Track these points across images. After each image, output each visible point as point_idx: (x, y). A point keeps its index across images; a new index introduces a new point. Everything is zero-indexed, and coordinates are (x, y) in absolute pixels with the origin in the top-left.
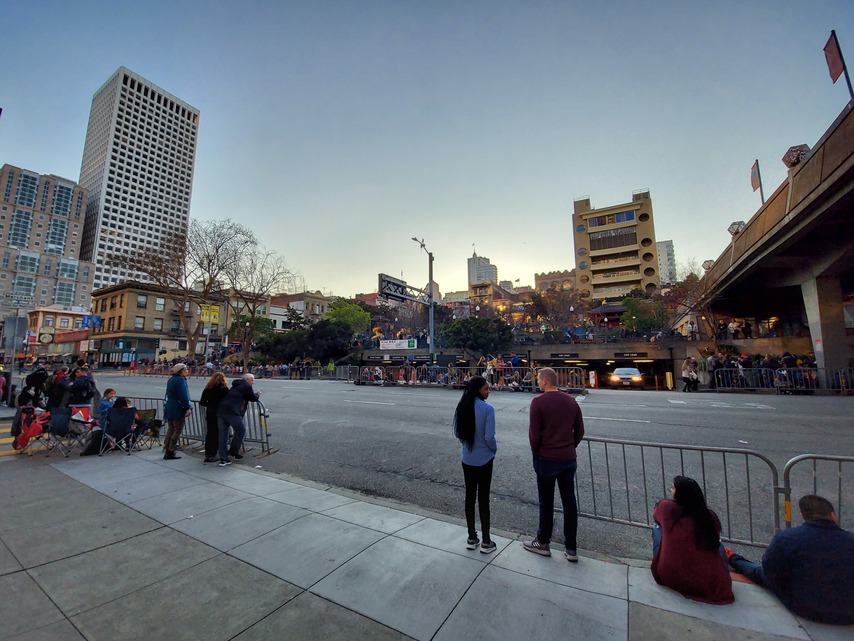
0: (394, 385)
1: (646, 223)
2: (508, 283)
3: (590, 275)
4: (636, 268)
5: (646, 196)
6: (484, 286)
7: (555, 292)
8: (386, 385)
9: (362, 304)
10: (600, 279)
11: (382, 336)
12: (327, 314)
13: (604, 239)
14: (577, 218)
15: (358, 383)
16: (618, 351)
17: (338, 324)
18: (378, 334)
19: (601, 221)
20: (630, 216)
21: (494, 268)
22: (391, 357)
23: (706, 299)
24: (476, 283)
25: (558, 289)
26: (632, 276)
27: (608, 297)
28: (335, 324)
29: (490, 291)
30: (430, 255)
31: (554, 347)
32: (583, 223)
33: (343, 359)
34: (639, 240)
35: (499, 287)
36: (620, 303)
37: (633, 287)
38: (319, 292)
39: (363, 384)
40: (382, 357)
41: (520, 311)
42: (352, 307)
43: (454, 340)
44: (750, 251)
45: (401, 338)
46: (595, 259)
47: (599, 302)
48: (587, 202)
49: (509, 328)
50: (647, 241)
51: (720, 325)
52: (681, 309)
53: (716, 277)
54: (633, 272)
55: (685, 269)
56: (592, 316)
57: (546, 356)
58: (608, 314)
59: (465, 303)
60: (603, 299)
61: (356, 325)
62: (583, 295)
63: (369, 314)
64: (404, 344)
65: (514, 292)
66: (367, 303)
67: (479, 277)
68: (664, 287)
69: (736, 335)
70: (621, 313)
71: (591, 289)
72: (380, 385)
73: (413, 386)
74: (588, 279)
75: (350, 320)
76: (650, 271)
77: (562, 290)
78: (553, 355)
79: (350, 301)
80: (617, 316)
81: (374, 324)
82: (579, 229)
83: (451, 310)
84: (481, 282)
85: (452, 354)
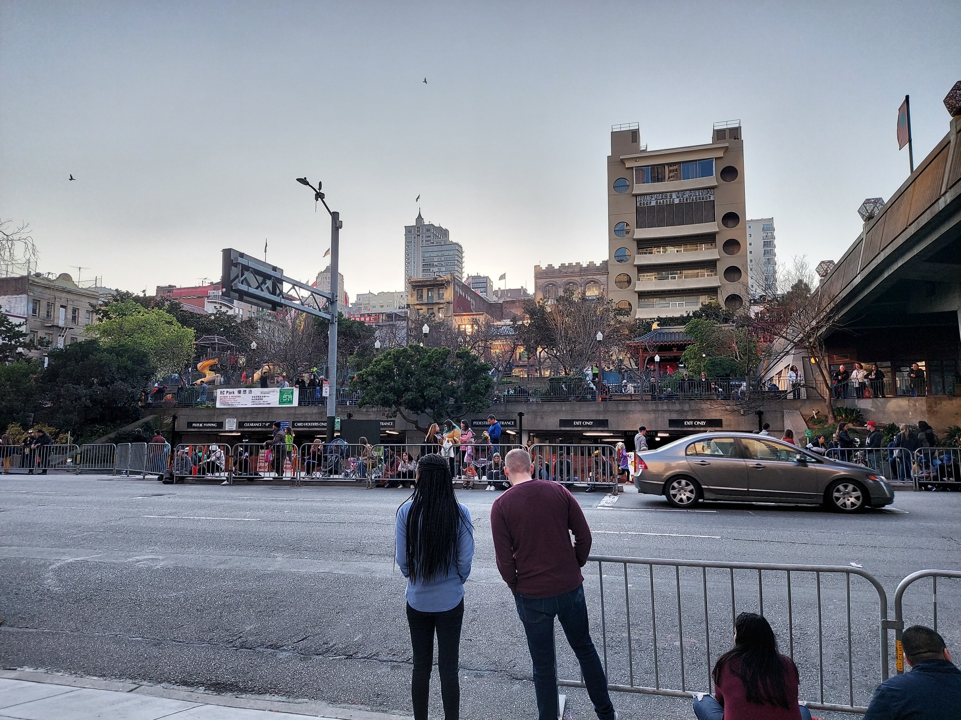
0: (251, 481)
1: (731, 185)
2: (483, 282)
3: (633, 273)
4: (710, 265)
5: (735, 133)
6: (437, 285)
7: (571, 303)
8: (235, 482)
9: (174, 309)
10: (649, 283)
11: (219, 378)
12: (89, 329)
13: (660, 208)
14: (615, 163)
15: (169, 480)
16: (675, 416)
17: (118, 351)
18: (210, 375)
19: (656, 173)
20: (705, 168)
21: (457, 249)
22: (241, 425)
23: (818, 328)
24: (420, 276)
25: (576, 298)
26: (705, 280)
27: (663, 316)
28: (110, 350)
29: (448, 295)
30: (335, 216)
31: (565, 407)
32: (625, 174)
33: (129, 428)
34: (720, 213)
35: (465, 287)
36: (681, 329)
37: (704, 300)
38: (65, 277)
39: (181, 481)
40: (221, 425)
41: (506, 336)
42: (152, 315)
43: (378, 389)
44: (888, 251)
45: (264, 382)
46: (644, 245)
47: (646, 325)
48: (634, 135)
49: (484, 369)
50: (732, 218)
51: (838, 374)
52: (779, 343)
53: (835, 290)
54: (706, 272)
55: (789, 273)
56: (635, 351)
57: (551, 423)
58: (661, 349)
59: (398, 317)
60: (653, 320)
61: (160, 354)
62: (620, 312)
63: (191, 331)
64: (271, 397)
65: (493, 299)
66: (186, 307)
67: (427, 266)
68: (756, 302)
69: (861, 391)
70: (682, 347)
71: (634, 300)
72: (218, 482)
73: (293, 483)
74: (629, 282)
75: (148, 342)
76: (733, 272)
77: (584, 299)
78: (563, 423)
79: (145, 302)
80: (675, 353)
81: (201, 353)
82: (617, 185)
83: (370, 331)
84: (430, 276)
85: (372, 417)
